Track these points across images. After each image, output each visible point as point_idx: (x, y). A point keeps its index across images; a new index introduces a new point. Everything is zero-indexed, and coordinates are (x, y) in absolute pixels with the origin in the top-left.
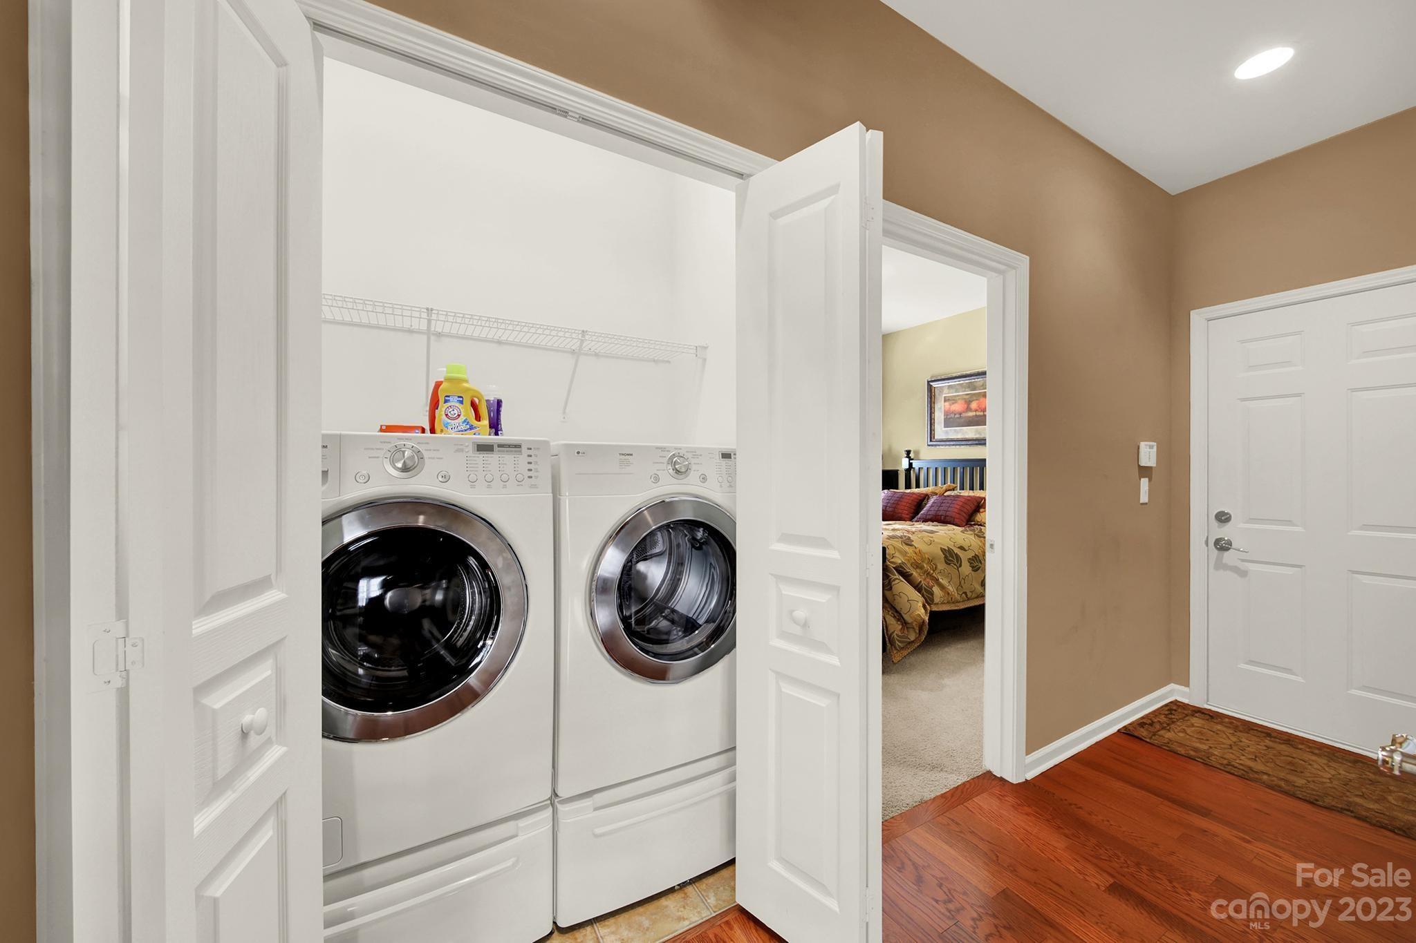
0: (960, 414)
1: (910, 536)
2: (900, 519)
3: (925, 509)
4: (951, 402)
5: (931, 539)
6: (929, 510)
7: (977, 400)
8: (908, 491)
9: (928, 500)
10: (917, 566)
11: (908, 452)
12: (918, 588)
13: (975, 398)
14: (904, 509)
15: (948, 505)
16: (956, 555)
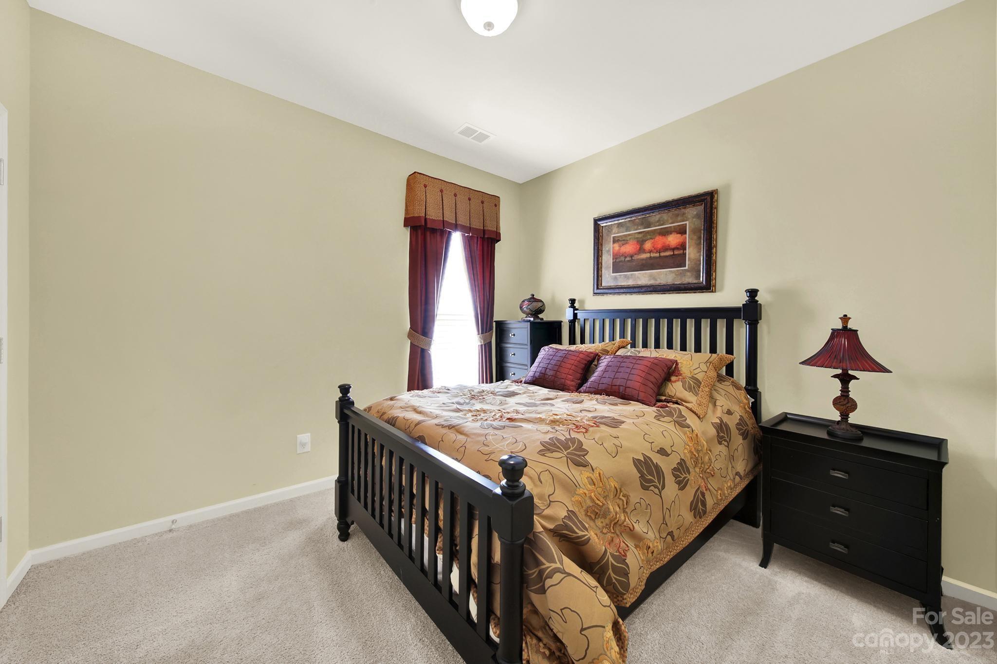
0: (632, 257)
1: (580, 437)
3: (596, 374)
4: (620, 243)
5: (617, 442)
6: (601, 377)
7: (651, 239)
8: (573, 348)
9: (598, 360)
11: (573, 301)
13: (649, 237)
14: (568, 375)
15: (628, 370)
16: (657, 467)
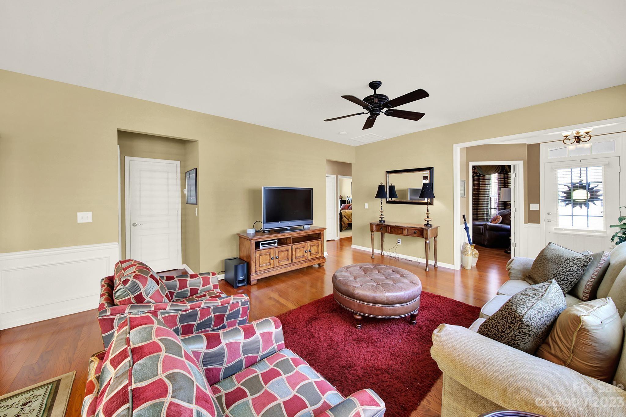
2: (346, 209)
10: (347, 216)
12: (347, 219)
14: (347, 207)
